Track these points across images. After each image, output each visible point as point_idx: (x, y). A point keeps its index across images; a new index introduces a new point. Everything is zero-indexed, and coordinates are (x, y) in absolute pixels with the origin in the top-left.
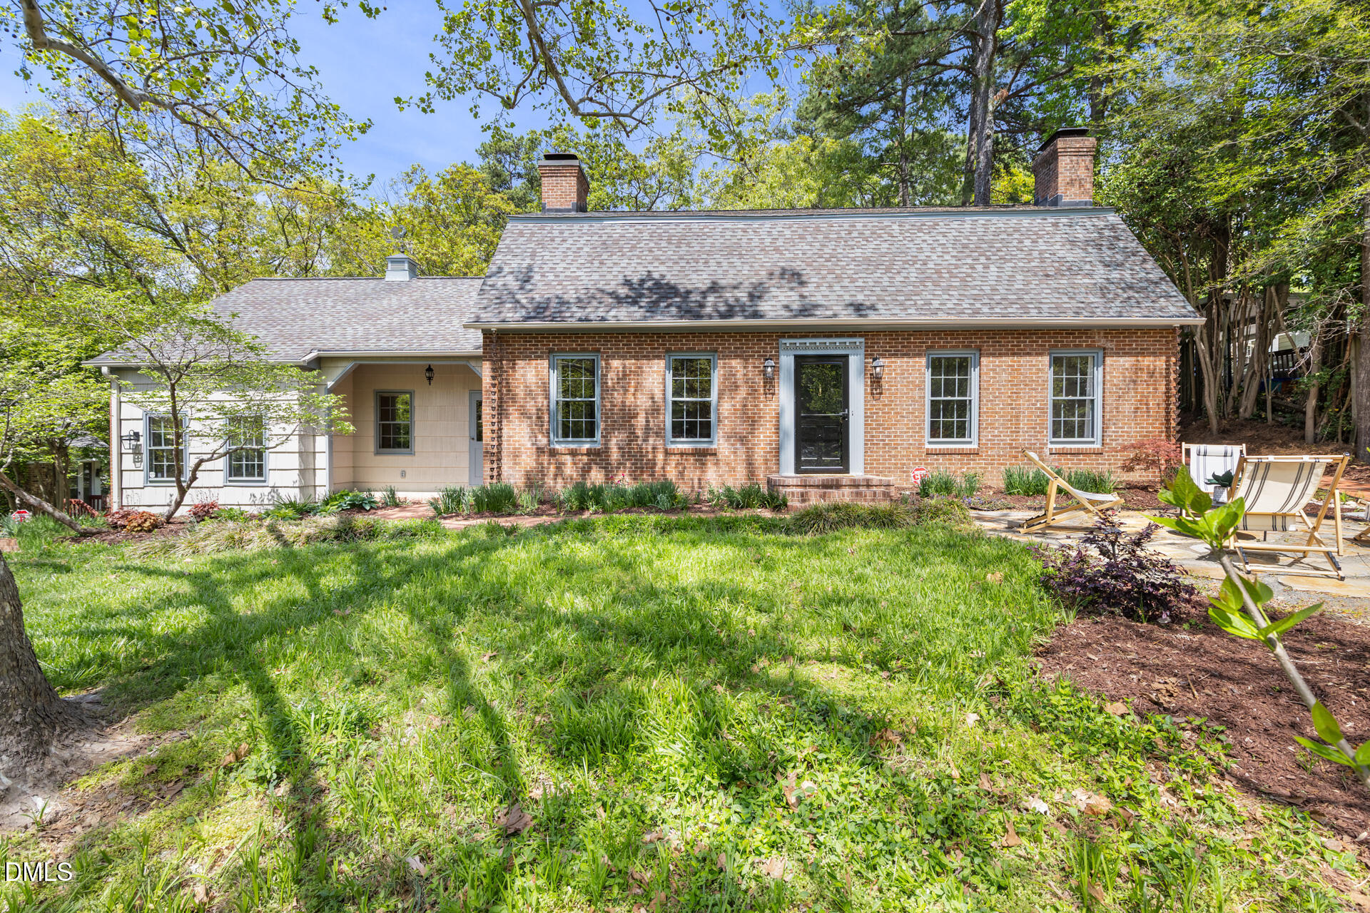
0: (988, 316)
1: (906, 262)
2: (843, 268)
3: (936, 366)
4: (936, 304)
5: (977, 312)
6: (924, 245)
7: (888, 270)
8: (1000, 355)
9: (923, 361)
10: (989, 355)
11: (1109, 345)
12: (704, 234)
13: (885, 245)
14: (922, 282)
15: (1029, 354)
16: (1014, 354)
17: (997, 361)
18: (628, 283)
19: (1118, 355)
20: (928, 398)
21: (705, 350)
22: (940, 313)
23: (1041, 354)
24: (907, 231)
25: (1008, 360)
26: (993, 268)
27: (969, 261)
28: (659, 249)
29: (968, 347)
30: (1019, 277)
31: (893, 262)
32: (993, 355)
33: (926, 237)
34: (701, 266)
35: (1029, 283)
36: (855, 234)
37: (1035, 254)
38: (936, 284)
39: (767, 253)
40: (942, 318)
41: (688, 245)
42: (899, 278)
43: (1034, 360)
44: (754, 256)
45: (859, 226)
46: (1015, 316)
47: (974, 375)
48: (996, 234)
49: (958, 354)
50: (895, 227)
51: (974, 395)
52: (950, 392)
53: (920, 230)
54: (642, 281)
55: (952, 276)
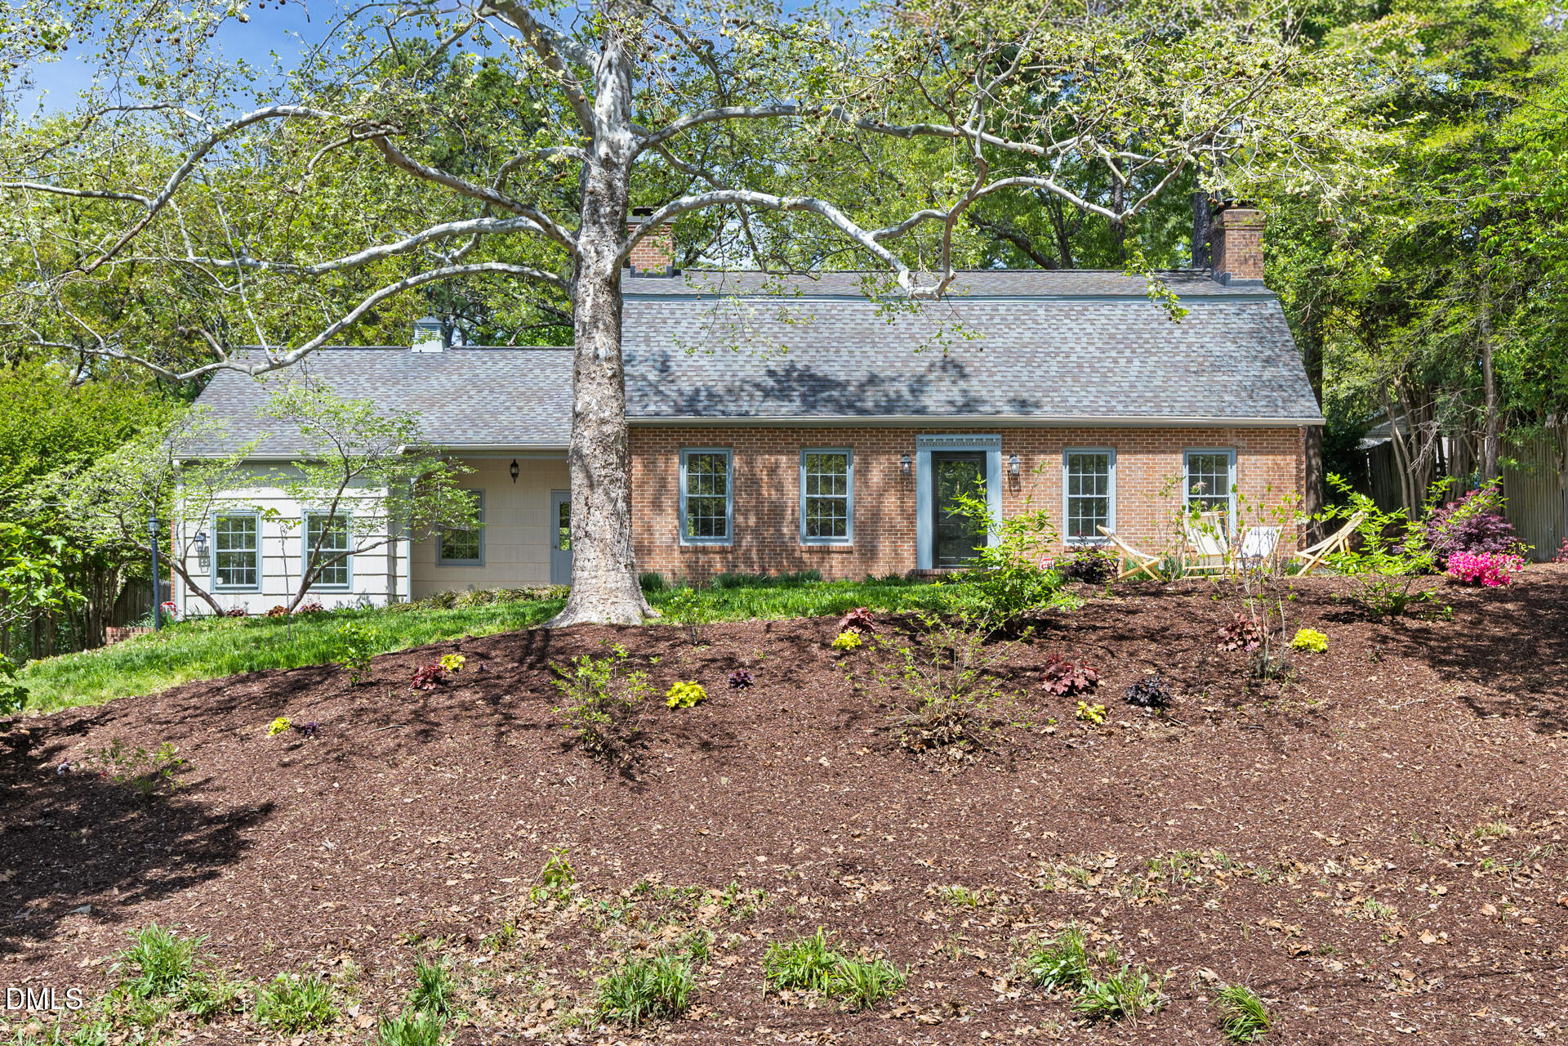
0: (1122, 413)
1: (1048, 354)
2: (982, 360)
3: (1073, 464)
4: (1072, 401)
5: (1111, 410)
6: (1069, 335)
7: (1028, 363)
8: (1136, 453)
9: (1060, 458)
10: (1125, 453)
11: (1240, 444)
12: (832, 317)
13: (1028, 334)
14: (1062, 377)
15: (1164, 452)
16: (1149, 452)
17: (1133, 458)
18: (771, 373)
19: (1250, 453)
20: (1066, 495)
21: (841, 446)
22: (1075, 411)
23: (1175, 452)
24: (1053, 317)
25: (1143, 458)
26: (1136, 363)
27: (1114, 354)
28: (785, 335)
29: (1104, 444)
30: (1160, 373)
31: (1034, 353)
32: (1129, 452)
33: (1073, 325)
34: (832, 355)
35: (1169, 379)
36: (997, 320)
37: (1183, 347)
38: (1075, 379)
39: (902, 340)
40: (1077, 416)
41: (816, 330)
42: (1039, 372)
43: (1169, 458)
44: (887, 345)
45: (1002, 310)
46: (1148, 414)
47: (1112, 472)
48: (1147, 322)
49: (1095, 451)
50: (1041, 312)
51: (1111, 493)
52: (1088, 490)
53: (1067, 316)
54: (788, 372)
55: (1094, 370)
